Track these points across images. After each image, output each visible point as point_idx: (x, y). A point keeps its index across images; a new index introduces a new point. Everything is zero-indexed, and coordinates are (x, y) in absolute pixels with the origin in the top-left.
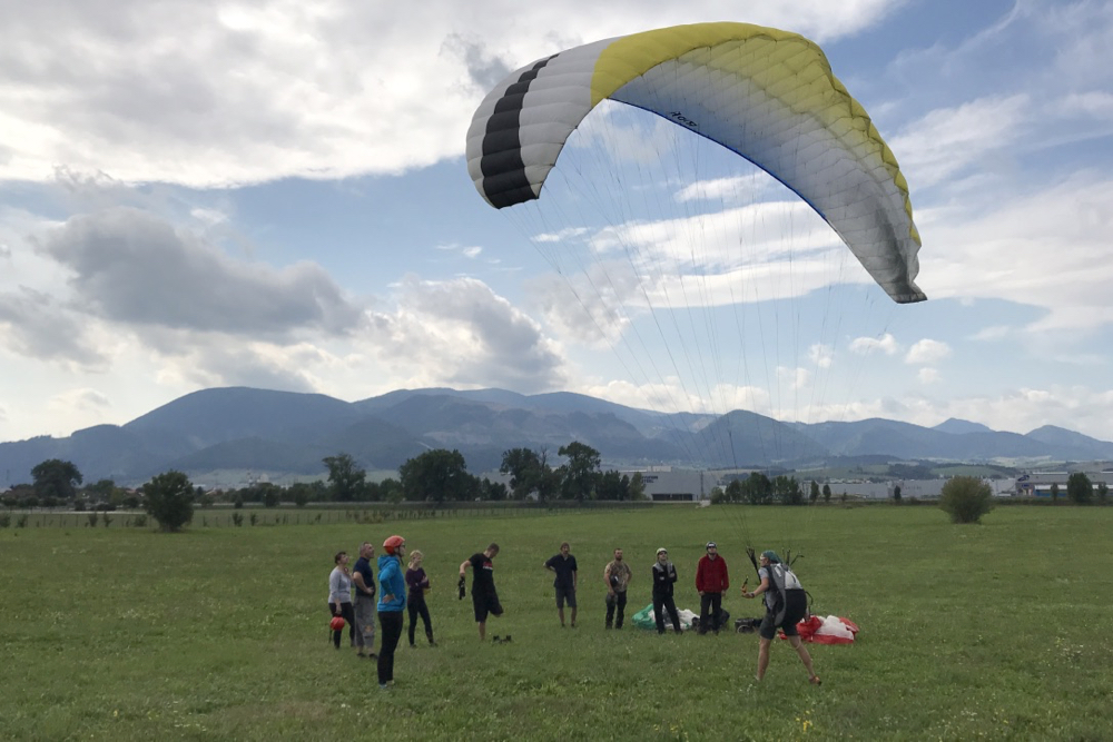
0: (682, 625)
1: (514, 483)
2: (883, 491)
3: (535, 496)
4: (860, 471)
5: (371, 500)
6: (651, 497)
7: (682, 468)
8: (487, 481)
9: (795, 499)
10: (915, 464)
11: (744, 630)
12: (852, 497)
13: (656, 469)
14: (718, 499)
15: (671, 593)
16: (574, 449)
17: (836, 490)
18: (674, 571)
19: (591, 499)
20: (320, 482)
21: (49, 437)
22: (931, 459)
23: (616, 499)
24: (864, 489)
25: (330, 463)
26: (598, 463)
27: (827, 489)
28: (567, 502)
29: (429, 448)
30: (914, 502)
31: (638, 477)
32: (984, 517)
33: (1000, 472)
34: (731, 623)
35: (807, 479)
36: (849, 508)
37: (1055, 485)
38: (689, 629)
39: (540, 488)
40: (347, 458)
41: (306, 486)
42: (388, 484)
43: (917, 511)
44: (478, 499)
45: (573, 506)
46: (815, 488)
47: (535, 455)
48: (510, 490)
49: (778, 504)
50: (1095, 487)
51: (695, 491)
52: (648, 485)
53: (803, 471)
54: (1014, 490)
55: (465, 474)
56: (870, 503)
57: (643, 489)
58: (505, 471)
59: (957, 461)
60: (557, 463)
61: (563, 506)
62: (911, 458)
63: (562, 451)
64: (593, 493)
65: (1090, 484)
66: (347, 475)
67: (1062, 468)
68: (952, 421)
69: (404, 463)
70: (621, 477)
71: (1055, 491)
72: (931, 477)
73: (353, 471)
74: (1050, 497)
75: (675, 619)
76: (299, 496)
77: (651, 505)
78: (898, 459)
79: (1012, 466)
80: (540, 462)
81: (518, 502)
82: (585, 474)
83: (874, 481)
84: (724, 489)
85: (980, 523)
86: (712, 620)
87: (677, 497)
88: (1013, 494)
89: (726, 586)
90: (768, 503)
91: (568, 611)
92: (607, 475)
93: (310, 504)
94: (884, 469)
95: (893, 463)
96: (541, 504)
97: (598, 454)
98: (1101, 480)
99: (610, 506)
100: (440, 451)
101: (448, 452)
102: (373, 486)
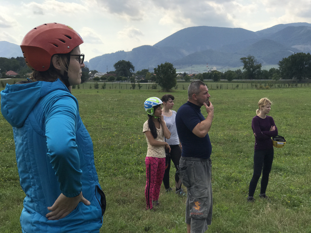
5: (264, 79)
20: (240, 70)
21: (123, 51)
25: (244, 61)
40: (252, 58)
41: (233, 72)
42: (272, 70)
66: (252, 67)
69: (281, 60)
73: (255, 64)
76: (229, 76)
100: (300, 54)
101: (304, 54)
102: (266, 71)
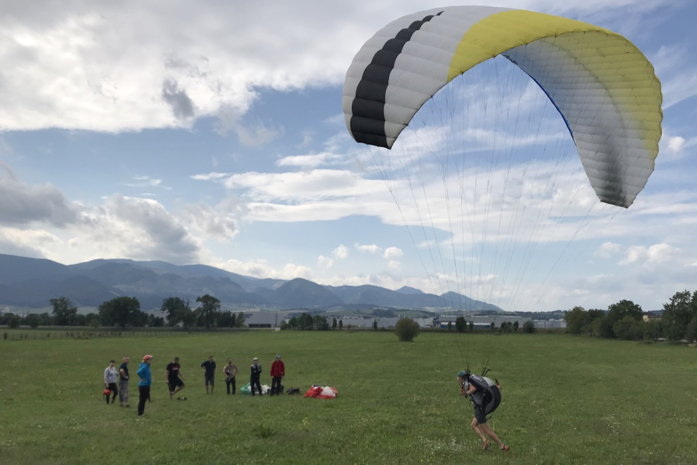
0: (263, 392)
1: (169, 317)
2: (369, 323)
3: (181, 324)
4: (359, 312)
5: (80, 325)
6: (248, 325)
7: (266, 309)
8: (152, 316)
9: (325, 328)
10: (387, 309)
11: (290, 394)
12: (354, 326)
13: (252, 310)
14: (284, 327)
15: (258, 378)
16: (206, 299)
17: (345, 323)
18: (260, 367)
19: (214, 326)
20: (47, 313)
22: (394, 307)
23: (228, 326)
24: (359, 322)
25: (54, 303)
26: (219, 306)
27: (341, 322)
28: (200, 328)
29: (117, 295)
30: (383, 330)
31: (241, 315)
32: (415, 339)
33: (426, 315)
34: (285, 391)
35: (332, 316)
36: (352, 332)
37: (450, 322)
38: (266, 394)
39: (184, 320)
40: (66, 300)
41: (38, 315)
42: (91, 316)
43: (384, 334)
44: (147, 326)
45: (203, 331)
46: (335, 321)
47: (183, 302)
48: (166, 321)
49: (315, 330)
50: (468, 324)
51: (272, 322)
52: (247, 319)
53: (330, 311)
54: (432, 324)
55: (139, 311)
56: (363, 330)
57: (244, 321)
58: (164, 310)
59: (407, 308)
60: (195, 306)
61: (197, 331)
62: (384, 307)
63: (199, 300)
64: (215, 323)
65: (465, 322)
66: (65, 310)
67: (455, 313)
68: (405, 288)
69: (102, 304)
70: (232, 315)
71: (450, 325)
72: (393, 316)
73: (69, 307)
74: (448, 329)
75: (260, 390)
76: (33, 322)
77: (247, 330)
78: (378, 307)
79: (433, 311)
80: (185, 305)
81: (171, 328)
82: (211, 313)
83: (365, 318)
84: (287, 321)
85: (412, 342)
86: (276, 390)
87: (262, 326)
88: (432, 326)
89: (283, 374)
90: (310, 329)
91: (210, 387)
92: (224, 313)
93: (40, 327)
94: (371, 311)
95: (376, 308)
96: (185, 329)
97: (219, 302)
98: (471, 320)
99: (224, 331)
101: (130, 298)
102: (81, 317)
